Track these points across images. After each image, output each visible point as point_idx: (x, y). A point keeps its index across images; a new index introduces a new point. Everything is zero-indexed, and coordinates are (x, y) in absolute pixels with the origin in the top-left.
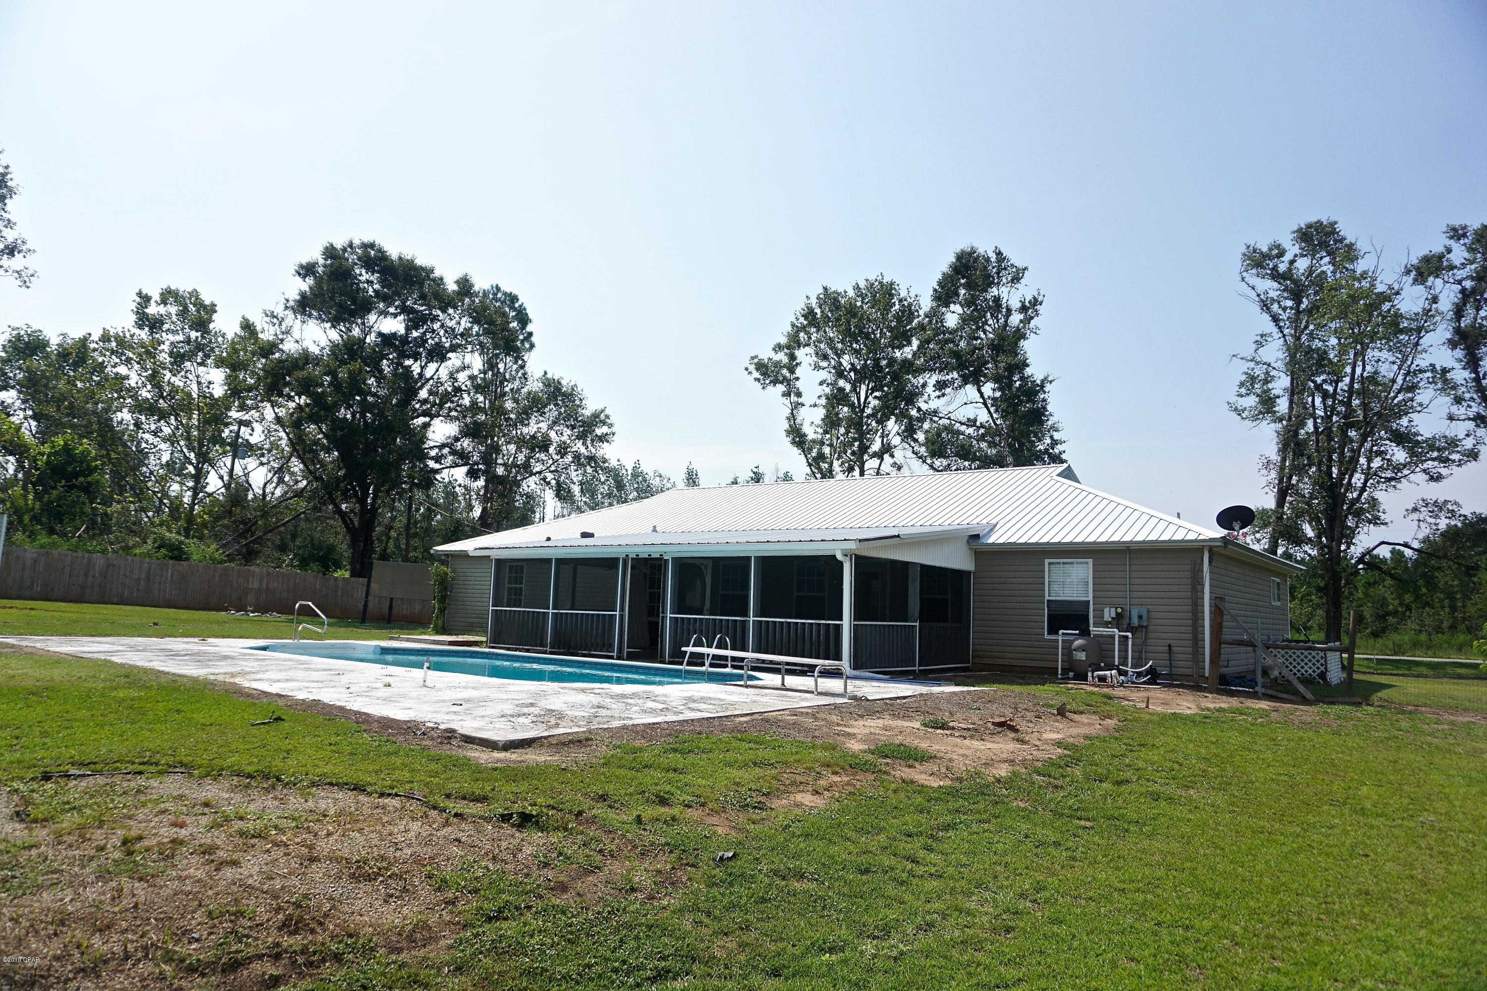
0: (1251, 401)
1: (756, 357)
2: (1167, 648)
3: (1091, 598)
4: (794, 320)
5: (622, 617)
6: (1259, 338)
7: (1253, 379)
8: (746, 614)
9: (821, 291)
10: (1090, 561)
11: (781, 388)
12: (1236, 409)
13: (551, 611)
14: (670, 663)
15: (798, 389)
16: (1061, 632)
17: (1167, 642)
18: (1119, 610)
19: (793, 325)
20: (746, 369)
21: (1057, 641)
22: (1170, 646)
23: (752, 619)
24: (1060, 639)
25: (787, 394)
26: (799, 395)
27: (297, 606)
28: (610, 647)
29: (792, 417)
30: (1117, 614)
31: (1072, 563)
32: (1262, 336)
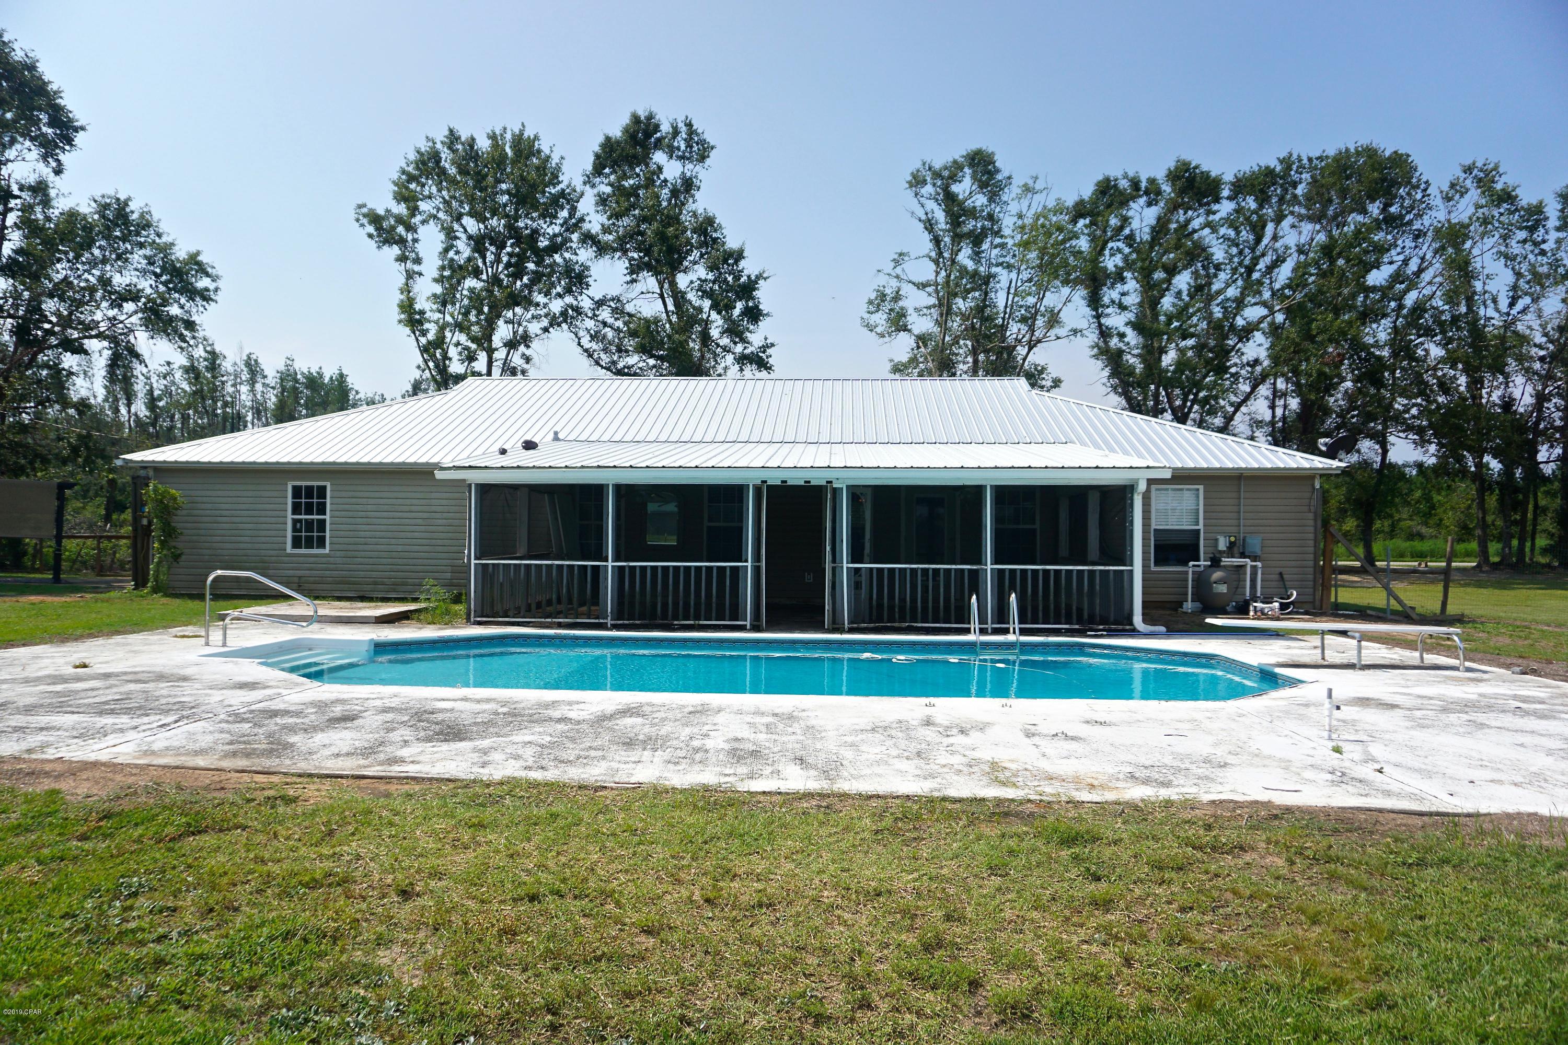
0: (880, 319)
1: (364, 206)
2: (1277, 577)
3: (1201, 527)
4: (404, 165)
5: (757, 570)
6: (896, 256)
7: (882, 296)
8: (979, 560)
9: (447, 133)
10: (1201, 487)
11: (396, 250)
12: (867, 326)
13: (610, 564)
14: (851, 631)
15: (417, 254)
16: (1191, 563)
17: (1278, 570)
18: (1233, 539)
19: (404, 172)
20: (358, 220)
21: (1187, 573)
22: (1281, 574)
23: (989, 567)
24: (1190, 570)
25: (402, 259)
26: (418, 261)
27: (211, 578)
28: (736, 614)
29: (406, 289)
30: (1231, 543)
31: (1182, 490)
32: (900, 254)
